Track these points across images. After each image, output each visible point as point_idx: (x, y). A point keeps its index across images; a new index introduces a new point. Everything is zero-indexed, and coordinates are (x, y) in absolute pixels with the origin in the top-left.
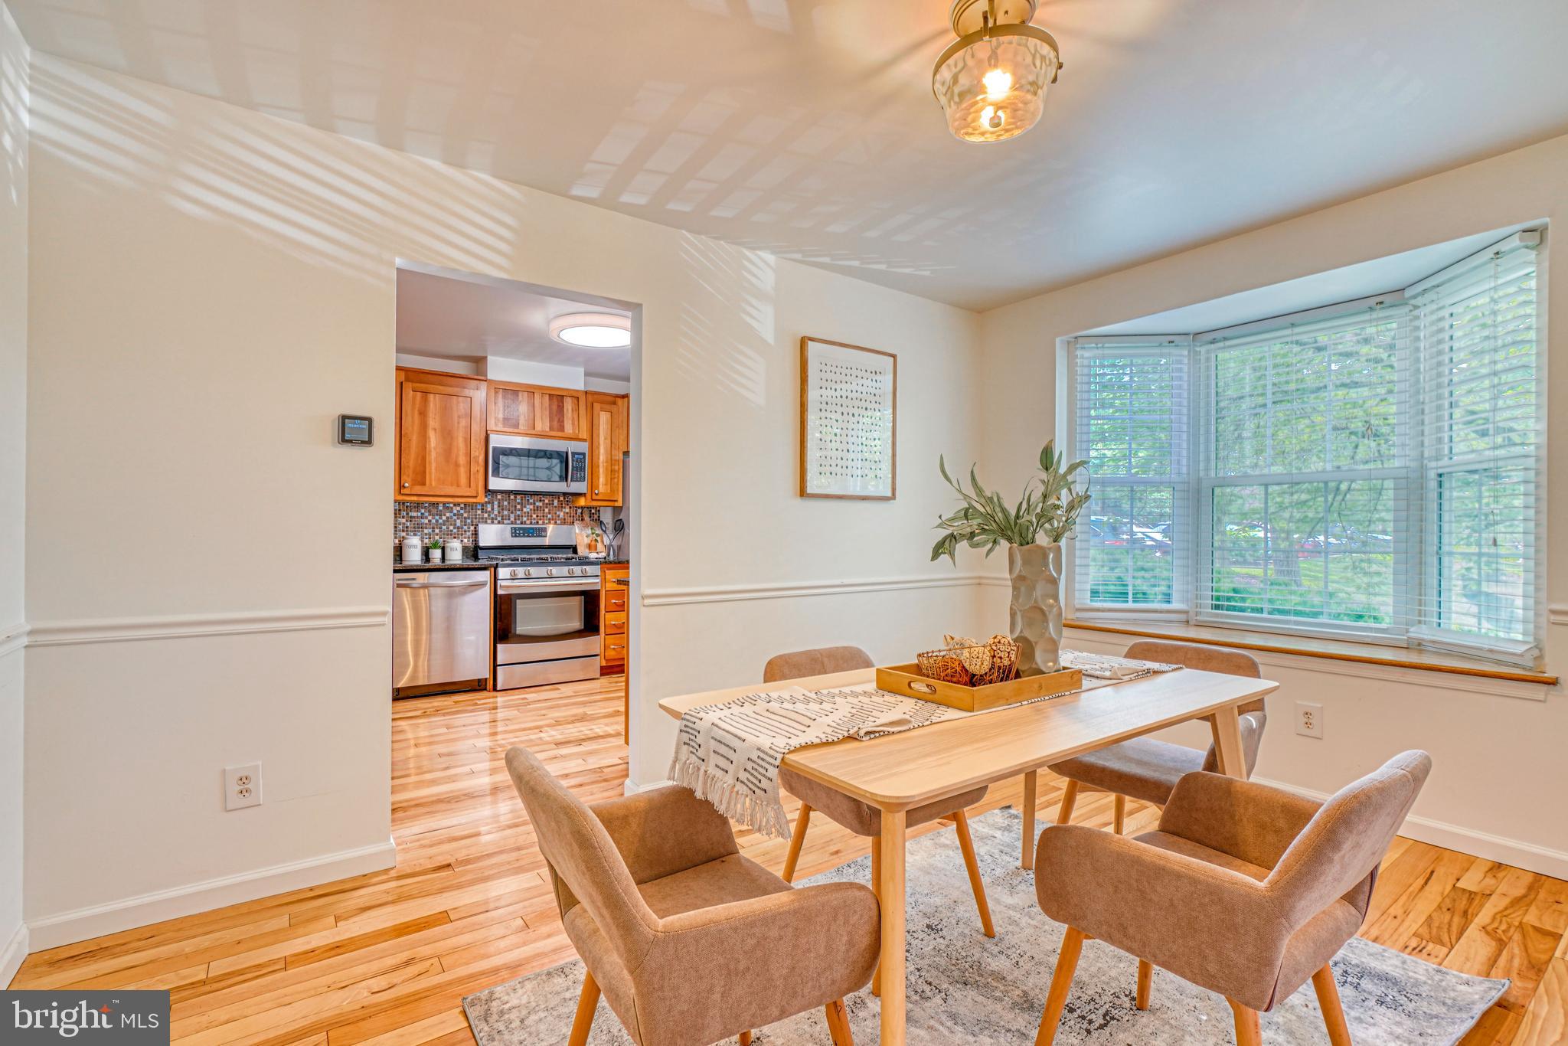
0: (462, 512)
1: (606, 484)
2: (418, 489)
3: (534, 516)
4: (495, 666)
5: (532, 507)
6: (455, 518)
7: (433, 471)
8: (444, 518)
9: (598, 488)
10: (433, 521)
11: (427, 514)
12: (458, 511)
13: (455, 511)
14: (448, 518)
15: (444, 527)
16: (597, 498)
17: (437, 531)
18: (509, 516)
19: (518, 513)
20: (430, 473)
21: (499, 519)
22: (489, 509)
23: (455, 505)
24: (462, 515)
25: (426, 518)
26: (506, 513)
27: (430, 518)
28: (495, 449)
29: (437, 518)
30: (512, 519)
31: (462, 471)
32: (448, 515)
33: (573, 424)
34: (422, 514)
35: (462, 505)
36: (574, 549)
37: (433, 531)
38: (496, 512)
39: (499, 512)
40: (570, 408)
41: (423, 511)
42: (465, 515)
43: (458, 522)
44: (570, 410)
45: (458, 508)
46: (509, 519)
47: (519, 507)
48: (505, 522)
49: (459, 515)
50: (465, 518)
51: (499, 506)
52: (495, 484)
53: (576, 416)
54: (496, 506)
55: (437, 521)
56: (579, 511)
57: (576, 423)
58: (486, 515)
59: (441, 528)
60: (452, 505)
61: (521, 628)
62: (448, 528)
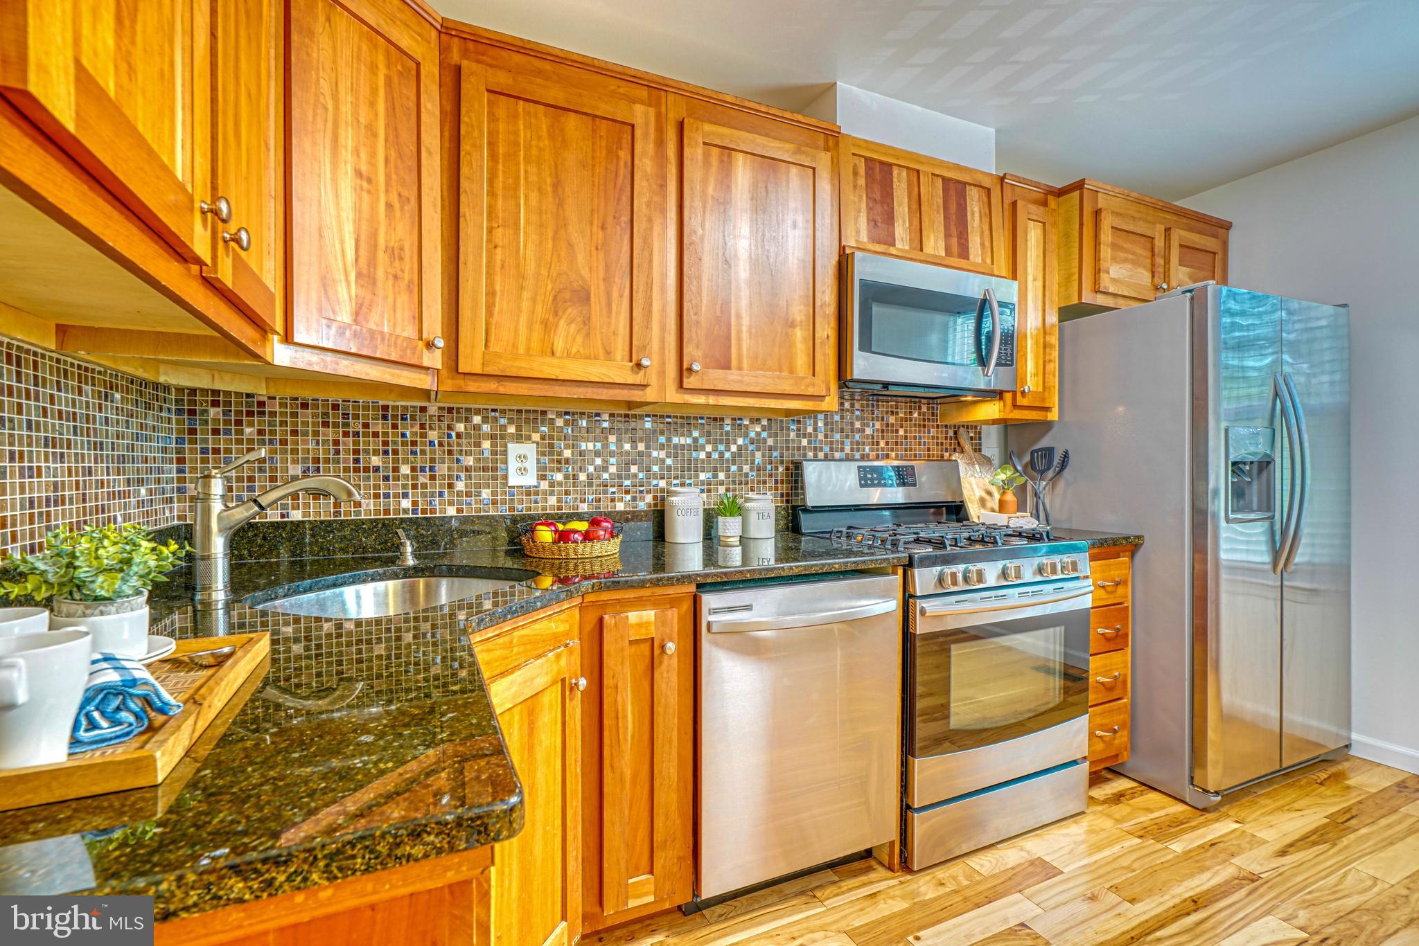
0: (764, 434)
1: (1036, 375)
2: (718, 378)
3: (882, 444)
4: (906, 809)
5: (878, 425)
6: (751, 447)
7: (745, 335)
8: (734, 448)
9: (1024, 382)
10: (715, 455)
11: (702, 441)
12: (758, 434)
13: (752, 435)
14: (740, 448)
15: (734, 468)
16: (1025, 402)
17: (722, 476)
18: (842, 443)
19: (857, 437)
20: (739, 339)
21: (827, 449)
22: (810, 429)
23: (752, 421)
24: (765, 441)
25: (703, 448)
26: (837, 436)
27: (709, 448)
28: (865, 285)
29: (721, 448)
30: (847, 449)
31: (799, 334)
32: (740, 441)
33: (982, 244)
34: (696, 440)
35: (765, 422)
36: (956, 511)
37: (715, 476)
38: (821, 436)
39: (826, 436)
40: (976, 209)
41: (696, 434)
42: (770, 442)
43: (758, 455)
44: (977, 215)
45: (758, 429)
46: (842, 450)
47: (858, 425)
48: (837, 455)
49: (758, 442)
50: (770, 448)
51: (826, 424)
52: (863, 365)
53: (986, 227)
54: (820, 424)
55: (721, 454)
56: (951, 433)
57: (987, 244)
58: (805, 442)
59: (728, 470)
60: (746, 422)
61: (962, 714)
62: (740, 469)
